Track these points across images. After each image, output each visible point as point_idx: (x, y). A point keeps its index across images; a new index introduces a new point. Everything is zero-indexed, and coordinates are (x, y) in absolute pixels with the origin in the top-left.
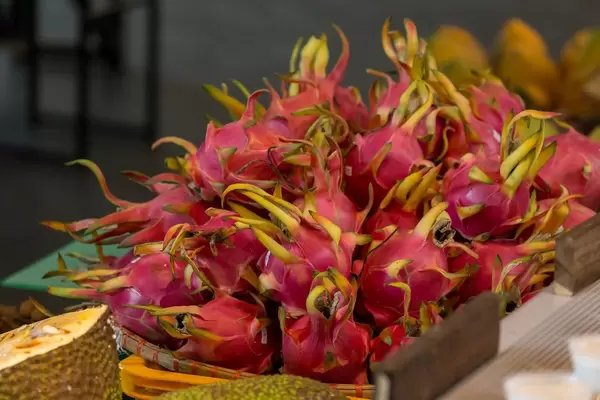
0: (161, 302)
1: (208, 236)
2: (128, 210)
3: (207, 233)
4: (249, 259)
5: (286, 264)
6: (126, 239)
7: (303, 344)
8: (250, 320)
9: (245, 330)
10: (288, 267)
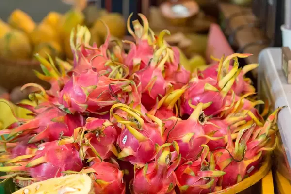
0: (65, 168)
1: (94, 132)
2: (27, 123)
3: (93, 131)
4: (113, 142)
5: (140, 142)
6: (32, 138)
7: (153, 180)
8: (117, 171)
9: (116, 177)
10: (141, 143)
